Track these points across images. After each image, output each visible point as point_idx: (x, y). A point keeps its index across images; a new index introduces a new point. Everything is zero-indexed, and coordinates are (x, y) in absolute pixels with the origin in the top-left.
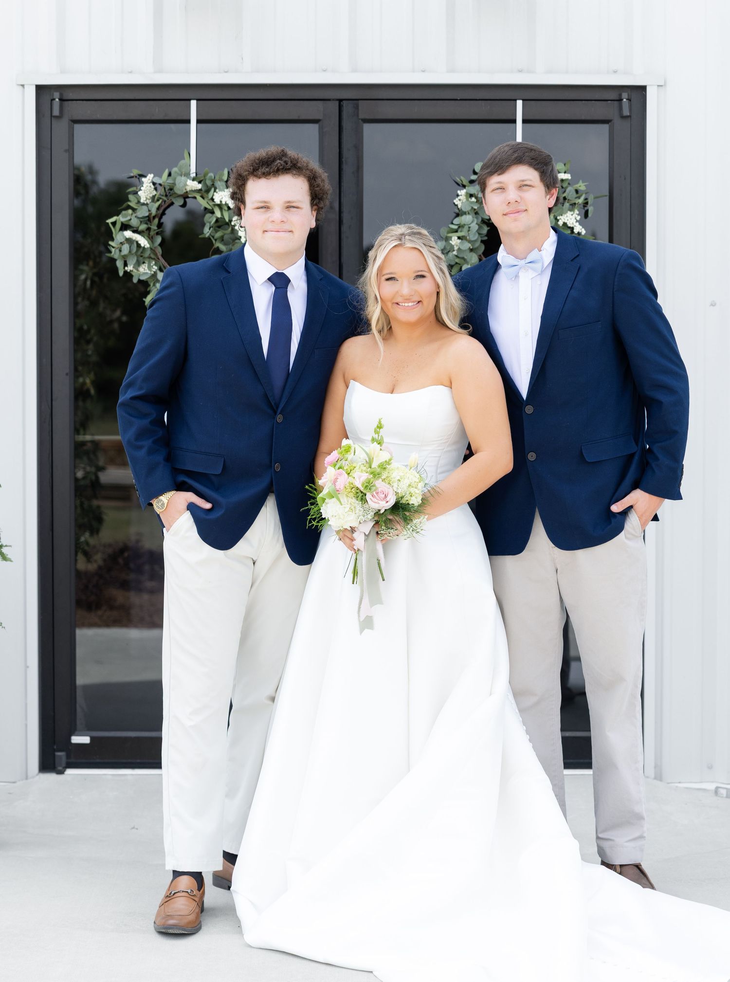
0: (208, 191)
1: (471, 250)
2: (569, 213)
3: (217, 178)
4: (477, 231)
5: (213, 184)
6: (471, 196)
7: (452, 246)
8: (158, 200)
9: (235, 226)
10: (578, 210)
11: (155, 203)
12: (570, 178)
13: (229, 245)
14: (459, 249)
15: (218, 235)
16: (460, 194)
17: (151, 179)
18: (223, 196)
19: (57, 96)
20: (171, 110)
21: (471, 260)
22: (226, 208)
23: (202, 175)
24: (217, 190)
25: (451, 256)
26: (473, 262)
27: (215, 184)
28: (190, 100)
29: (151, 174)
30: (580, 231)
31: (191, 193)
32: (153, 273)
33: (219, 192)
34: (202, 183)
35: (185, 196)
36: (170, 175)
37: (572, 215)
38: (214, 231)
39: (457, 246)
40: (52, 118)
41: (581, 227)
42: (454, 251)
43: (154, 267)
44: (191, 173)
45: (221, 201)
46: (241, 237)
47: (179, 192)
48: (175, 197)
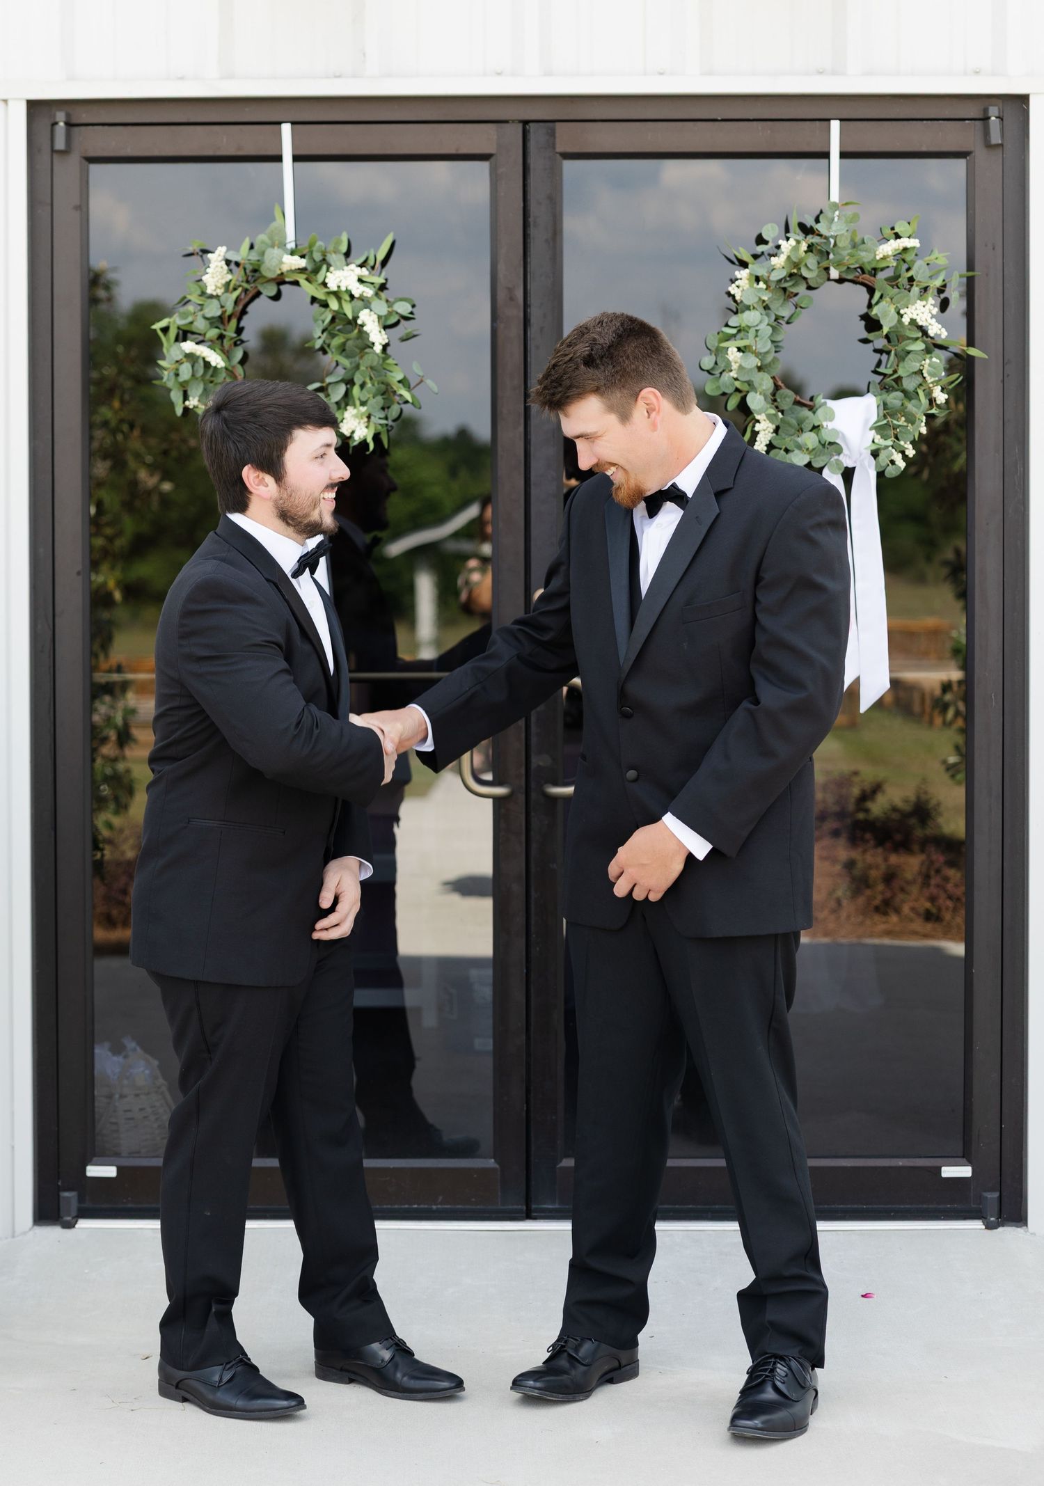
0: (316, 271)
1: (760, 369)
2: (920, 303)
3: (331, 248)
4: (772, 334)
5: (324, 260)
6: (758, 279)
7: (728, 363)
8: (235, 289)
9: (362, 326)
10: (933, 299)
11: (232, 292)
12: (918, 245)
13: (355, 356)
14: (741, 368)
15: (336, 342)
16: (739, 277)
17: (222, 254)
18: (342, 278)
19: (61, 117)
20: (249, 141)
21: (761, 385)
22: (348, 298)
23: (306, 245)
24: (331, 269)
25: (726, 378)
26: (764, 388)
27: (327, 258)
28: (280, 123)
29: (222, 246)
30: (939, 332)
31: (291, 273)
33: (334, 272)
34: (307, 257)
35: (280, 281)
36: (252, 247)
37: (924, 306)
38: (329, 337)
39: (735, 363)
40: (54, 154)
41: (940, 326)
42: (731, 371)
44: (288, 240)
45: (339, 287)
46: (373, 344)
47: (270, 275)
48: (263, 283)
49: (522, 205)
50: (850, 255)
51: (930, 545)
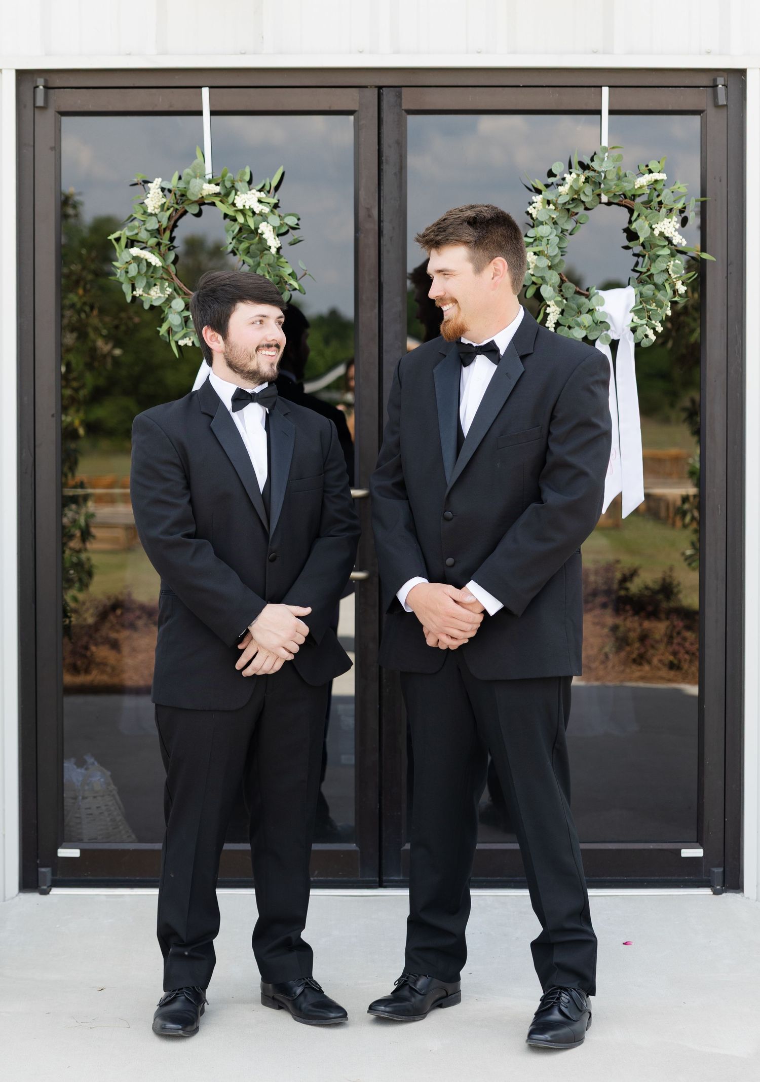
0: (227, 195)
1: (550, 267)
2: (666, 221)
3: (238, 178)
4: (557, 244)
5: (233, 186)
8: (168, 209)
9: (262, 234)
10: (676, 217)
11: (166, 211)
12: (665, 178)
13: (257, 257)
14: (536, 267)
15: (243, 246)
16: (535, 200)
17: (159, 183)
18: (246, 200)
19: (41, 82)
20: (178, 100)
21: (550, 279)
22: (251, 214)
23: (220, 176)
24: (239, 193)
26: (553, 281)
27: (235, 185)
28: (201, 87)
29: (158, 178)
30: (680, 242)
31: (209, 197)
32: (167, 296)
33: (240, 195)
34: (220, 185)
35: (201, 203)
36: (180, 178)
37: (670, 223)
38: (237, 242)
39: (532, 263)
40: (36, 109)
41: (681, 237)
43: (168, 289)
44: (206, 173)
45: (244, 206)
46: (270, 247)
47: (194, 198)
48: (189, 204)
49: (377, 148)
50: (615, 185)
51: (673, 396)
